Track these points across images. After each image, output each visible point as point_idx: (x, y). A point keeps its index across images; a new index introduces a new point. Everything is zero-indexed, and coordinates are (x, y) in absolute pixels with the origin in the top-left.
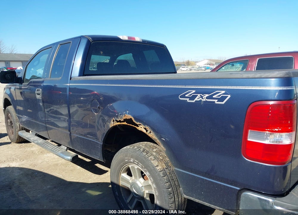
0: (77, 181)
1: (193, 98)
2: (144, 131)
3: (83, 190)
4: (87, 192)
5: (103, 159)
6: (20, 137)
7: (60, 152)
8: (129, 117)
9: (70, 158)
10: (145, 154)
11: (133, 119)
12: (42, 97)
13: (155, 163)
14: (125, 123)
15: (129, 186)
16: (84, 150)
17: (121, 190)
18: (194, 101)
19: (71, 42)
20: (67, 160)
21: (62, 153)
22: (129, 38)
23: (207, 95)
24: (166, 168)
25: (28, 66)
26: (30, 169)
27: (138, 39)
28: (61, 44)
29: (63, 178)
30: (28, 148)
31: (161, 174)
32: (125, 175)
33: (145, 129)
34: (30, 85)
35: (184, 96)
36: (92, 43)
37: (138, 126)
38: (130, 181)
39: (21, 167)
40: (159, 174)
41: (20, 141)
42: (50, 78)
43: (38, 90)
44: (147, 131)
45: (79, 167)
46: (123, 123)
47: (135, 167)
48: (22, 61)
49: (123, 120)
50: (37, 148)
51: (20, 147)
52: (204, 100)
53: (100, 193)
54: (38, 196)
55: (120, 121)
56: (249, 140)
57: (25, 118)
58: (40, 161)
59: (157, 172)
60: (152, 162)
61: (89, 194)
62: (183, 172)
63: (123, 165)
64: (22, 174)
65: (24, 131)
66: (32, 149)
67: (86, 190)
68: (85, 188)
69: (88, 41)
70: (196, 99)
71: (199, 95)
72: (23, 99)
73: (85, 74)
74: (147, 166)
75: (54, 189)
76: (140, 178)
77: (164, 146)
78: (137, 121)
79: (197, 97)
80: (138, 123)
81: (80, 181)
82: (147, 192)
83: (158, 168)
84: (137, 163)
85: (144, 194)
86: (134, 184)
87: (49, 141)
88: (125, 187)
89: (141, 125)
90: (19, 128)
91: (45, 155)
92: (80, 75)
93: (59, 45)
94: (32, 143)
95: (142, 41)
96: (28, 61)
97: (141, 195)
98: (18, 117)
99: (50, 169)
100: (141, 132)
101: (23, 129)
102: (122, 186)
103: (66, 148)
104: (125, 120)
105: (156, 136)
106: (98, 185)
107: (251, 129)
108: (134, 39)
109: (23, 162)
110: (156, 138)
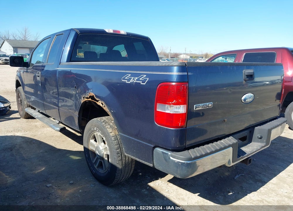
0: (65, 149)
1: (129, 80)
2: (101, 105)
3: (67, 155)
4: (69, 157)
5: (80, 129)
6: (27, 114)
7: (52, 124)
8: (92, 94)
9: (59, 129)
10: (104, 123)
11: (94, 96)
12: (41, 79)
13: (110, 130)
14: (90, 99)
15: (94, 149)
16: (68, 122)
17: (90, 153)
18: (129, 82)
19: (64, 33)
20: (56, 131)
21: (54, 125)
22: (114, 31)
23: (137, 78)
24: (118, 135)
25: (34, 52)
26: (31, 138)
27: (123, 32)
28: (57, 35)
29: (54, 146)
30: (33, 123)
31: (113, 138)
32: (92, 141)
33: (102, 103)
34: (34, 69)
35: (124, 79)
36: (79, 35)
37: (98, 102)
38: (96, 146)
39: (24, 136)
40: (111, 139)
41: (28, 117)
42: (47, 63)
43: (38, 73)
44: (103, 105)
45: (70, 139)
46: (89, 99)
47: (98, 134)
48: (29, 48)
49: (89, 97)
50: (40, 124)
51: (27, 122)
52: (135, 82)
53: (80, 158)
54: (32, 157)
55: (87, 98)
56: (158, 110)
57: (33, 98)
58: (40, 133)
59: (110, 137)
60: (108, 129)
61: (71, 158)
62: (124, 136)
63: (91, 133)
64: (23, 141)
65: (30, 108)
66: (36, 124)
67: (70, 155)
68: (69, 154)
69: (76, 33)
70: (131, 81)
71: (133, 78)
72: (34, 83)
73: (72, 60)
74: (104, 133)
75: (45, 153)
76: (101, 142)
77: (113, 117)
78: (97, 98)
79: (131, 80)
80: (97, 99)
81: (67, 149)
82: (105, 153)
83: (111, 134)
84: (98, 130)
85: (103, 155)
86: (97, 148)
87: (52, 119)
88: (92, 150)
89: (99, 101)
90: (26, 106)
91: (45, 129)
92: (67, 61)
93: (56, 36)
94: (37, 119)
95: (126, 34)
96: (34, 48)
97: (102, 156)
98: (26, 96)
99: (46, 139)
100: (99, 106)
101: (29, 106)
102: (91, 150)
103: (58, 122)
104: (91, 97)
105: (108, 109)
106: (80, 153)
107: (159, 103)
108: (119, 32)
109: (26, 133)
110: (108, 111)
